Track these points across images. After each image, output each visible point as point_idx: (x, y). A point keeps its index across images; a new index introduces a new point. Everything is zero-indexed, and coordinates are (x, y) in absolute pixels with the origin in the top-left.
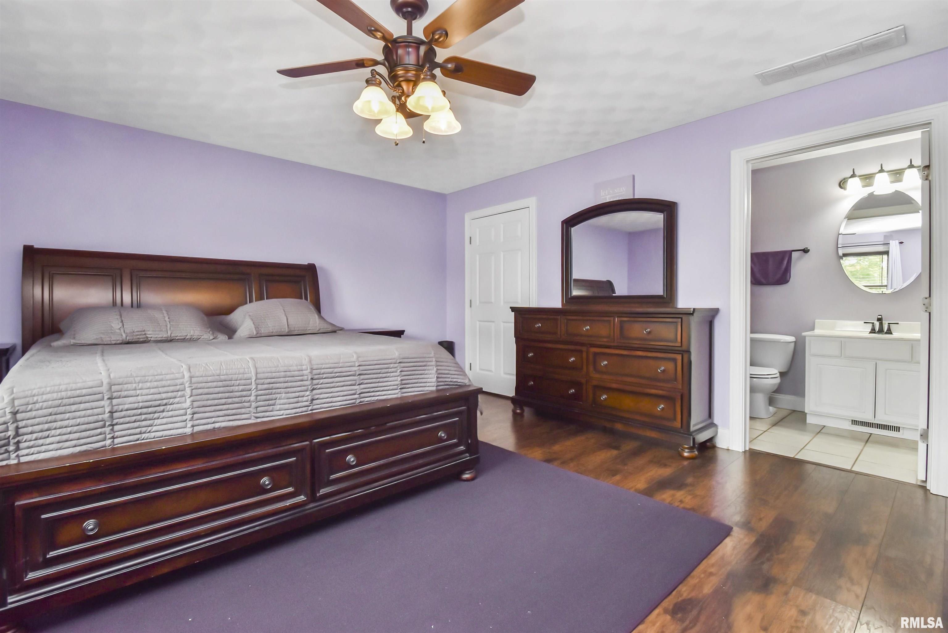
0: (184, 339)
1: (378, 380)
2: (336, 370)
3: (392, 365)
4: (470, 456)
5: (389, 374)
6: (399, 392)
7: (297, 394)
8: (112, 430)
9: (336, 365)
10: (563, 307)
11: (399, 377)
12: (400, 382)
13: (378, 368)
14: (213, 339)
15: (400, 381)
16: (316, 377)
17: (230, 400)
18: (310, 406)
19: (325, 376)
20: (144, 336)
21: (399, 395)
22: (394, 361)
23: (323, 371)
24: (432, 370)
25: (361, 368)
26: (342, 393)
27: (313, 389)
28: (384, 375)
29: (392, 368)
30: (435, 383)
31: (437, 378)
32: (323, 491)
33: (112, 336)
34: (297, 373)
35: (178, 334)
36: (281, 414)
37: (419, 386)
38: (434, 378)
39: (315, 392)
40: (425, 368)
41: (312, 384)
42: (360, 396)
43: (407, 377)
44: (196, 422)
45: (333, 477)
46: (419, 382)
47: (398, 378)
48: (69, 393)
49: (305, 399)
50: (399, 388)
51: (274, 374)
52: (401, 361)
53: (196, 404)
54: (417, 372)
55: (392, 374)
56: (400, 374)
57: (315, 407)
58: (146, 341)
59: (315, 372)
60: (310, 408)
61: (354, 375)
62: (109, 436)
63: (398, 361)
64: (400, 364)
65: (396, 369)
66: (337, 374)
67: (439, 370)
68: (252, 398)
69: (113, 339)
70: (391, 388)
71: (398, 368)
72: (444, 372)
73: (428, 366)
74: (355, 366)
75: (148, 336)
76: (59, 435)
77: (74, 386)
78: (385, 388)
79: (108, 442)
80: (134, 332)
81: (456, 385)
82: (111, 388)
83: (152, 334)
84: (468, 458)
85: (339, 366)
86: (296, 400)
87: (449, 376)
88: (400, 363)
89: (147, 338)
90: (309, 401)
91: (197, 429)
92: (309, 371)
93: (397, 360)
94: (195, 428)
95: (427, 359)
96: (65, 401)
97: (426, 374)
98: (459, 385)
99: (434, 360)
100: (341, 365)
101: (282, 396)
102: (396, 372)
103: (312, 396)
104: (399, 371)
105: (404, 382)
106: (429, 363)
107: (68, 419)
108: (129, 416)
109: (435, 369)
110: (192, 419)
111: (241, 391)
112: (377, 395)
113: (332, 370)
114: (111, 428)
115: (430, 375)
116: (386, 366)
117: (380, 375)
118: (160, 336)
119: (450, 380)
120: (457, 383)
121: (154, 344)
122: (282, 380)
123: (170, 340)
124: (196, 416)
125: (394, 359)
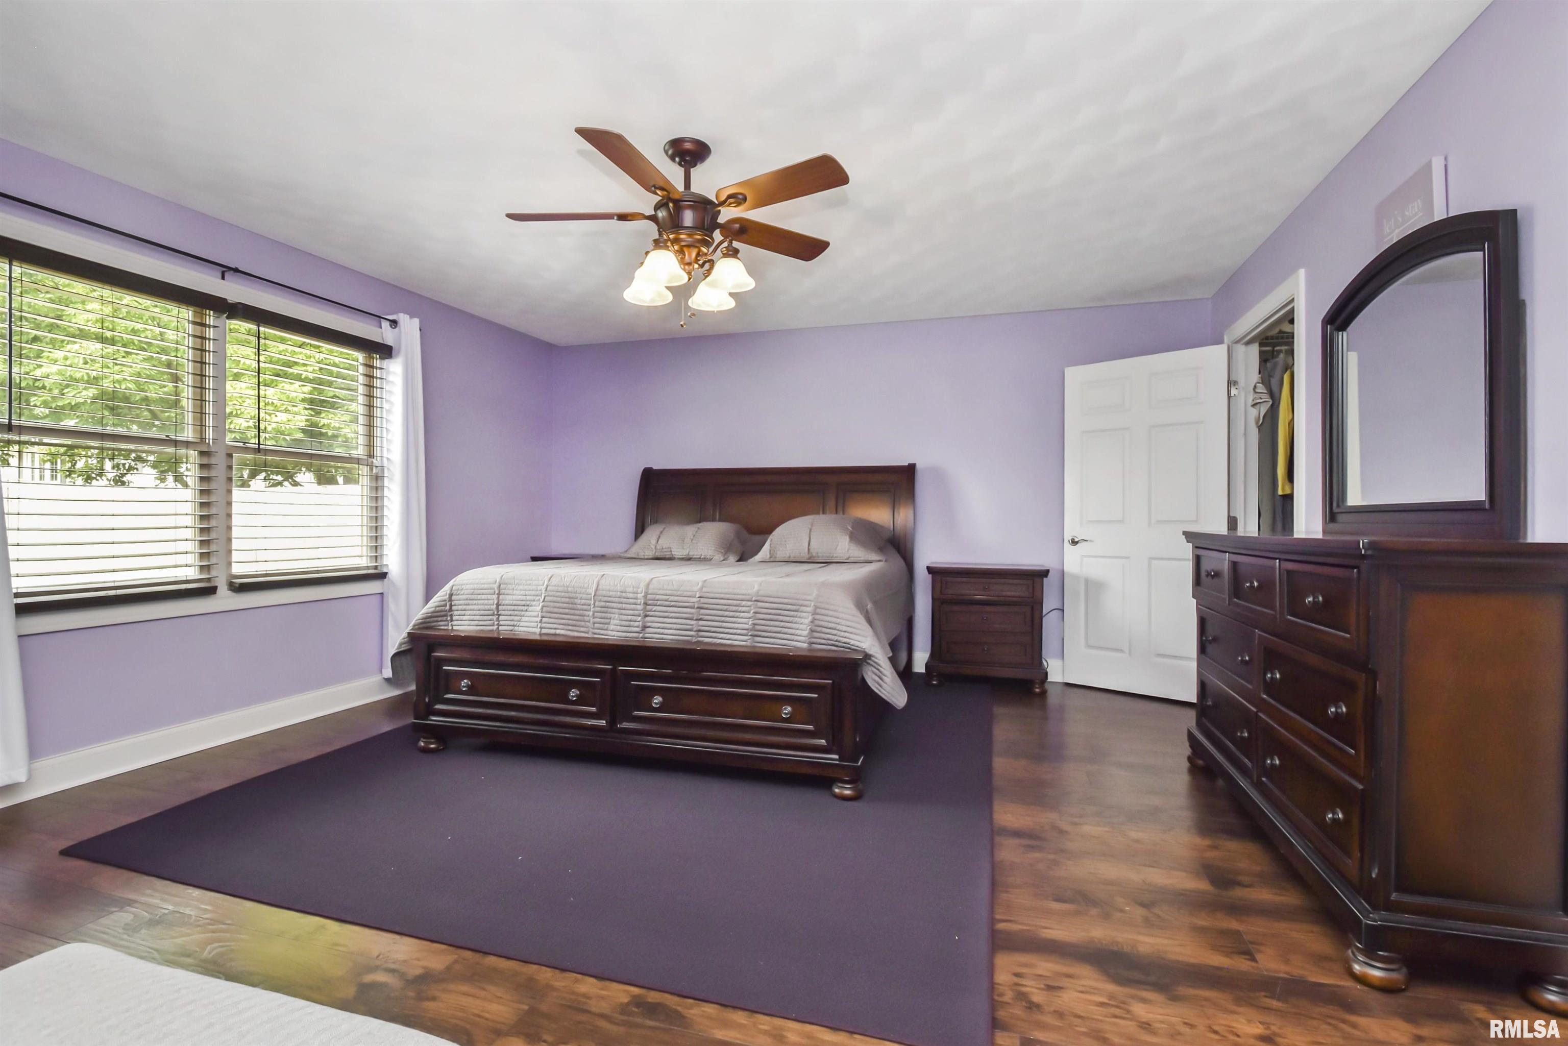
0: (700, 558)
1: (723, 619)
2: (672, 598)
3: (744, 603)
4: (839, 760)
5: (738, 614)
6: (749, 639)
7: (630, 617)
8: (498, 618)
9: (675, 593)
10: (1328, 538)
11: (751, 620)
12: (751, 627)
13: (724, 603)
14: (723, 560)
15: (751, 625)
16: (650, 602)
17: (572, 612)
18: (641, 633)
19: (659, 603)
20: (669, 553)
21: (748, 644)
22: (748, 597)
23: (658, 597)
24: (805, 618)
25: (702, 600)
26: (674, 626)
27: (646, 616)
28: (732, 614)
29: (743, 606)
30: (807, 638)
31: (812, 631)
32: (626, 725)
33: (646, 551)
34: (631, 595)
35: (695, 553)
36: (613, 634)
37: (782, 638)
38: (806, 630)
39: (648, 619)
40: (796, 613)
41: (645, 610)
42: (697, 634)
43: (763, 622)
44: (544, 625)
45: (636, 713)
46: (782, 632)
47: (749, 621)
48: (479, 586)
49: (636, 624)
50: (750, 634)
51: (611, 593)
52: (757, 599)
53: (545, 609)
54: (781, 618)
55: (742, 614)
56: (752, 616)
57: (647, 635)
58: (671, 559)
59: (649, 597)
60: (641, 635)
61: (692, 608)
62: (496, 623)
63: (754, 599)
64: (756, 603)
65: (749, 608)
66: (673, 603)
67: (815, 619)
68: (591, 613)
69: (647, 554)
70: (739, 631)
71: (752, 608)
72: (825, 624)
73: (801, 612)
74: (695, 597)
75: (673, 553)
76: (469, 615)
77: (483, 581)
78: (731, 631)
79: (495, 628)
80: (663, 548)
81: (849, 648)
82: (500, 586)
83: (678, 552)
84: (837, 762)
85: (677, 594)
86: (627, 623)
87: (835, 632)
88: (756, 601)
89: (673, 555)
90: (640, 627)
91: (544, 631)
92: (643, 594)
93: (752, 597)
94: (543, 630)
95: (801, 602)
96: (476, 591)
97: (795, 623)
98: (853, 649)
99: (812, 605)
100: (679, 593)
101: (615, 617)
102: (748, 612)
103: (643, 623)
104: (752, 612)
105: (758, 627)
106: (802, 608)
107: (475, 605)
108: (507, 610)
109: (810, 618)
110: (541, 621)
111: (582, 605)
112: (720, 637)
113: (668, 597)
114: (497, 617)
115: (801, 626)
116: (735, 602)
117: (726, 613)
118: (681, 554)
119: (836, 638)
120: (849, 646)
121: (679, 562)
122: (617, 600)
123: (689, 559)
124: (544, 620)
125: (749, 595)
